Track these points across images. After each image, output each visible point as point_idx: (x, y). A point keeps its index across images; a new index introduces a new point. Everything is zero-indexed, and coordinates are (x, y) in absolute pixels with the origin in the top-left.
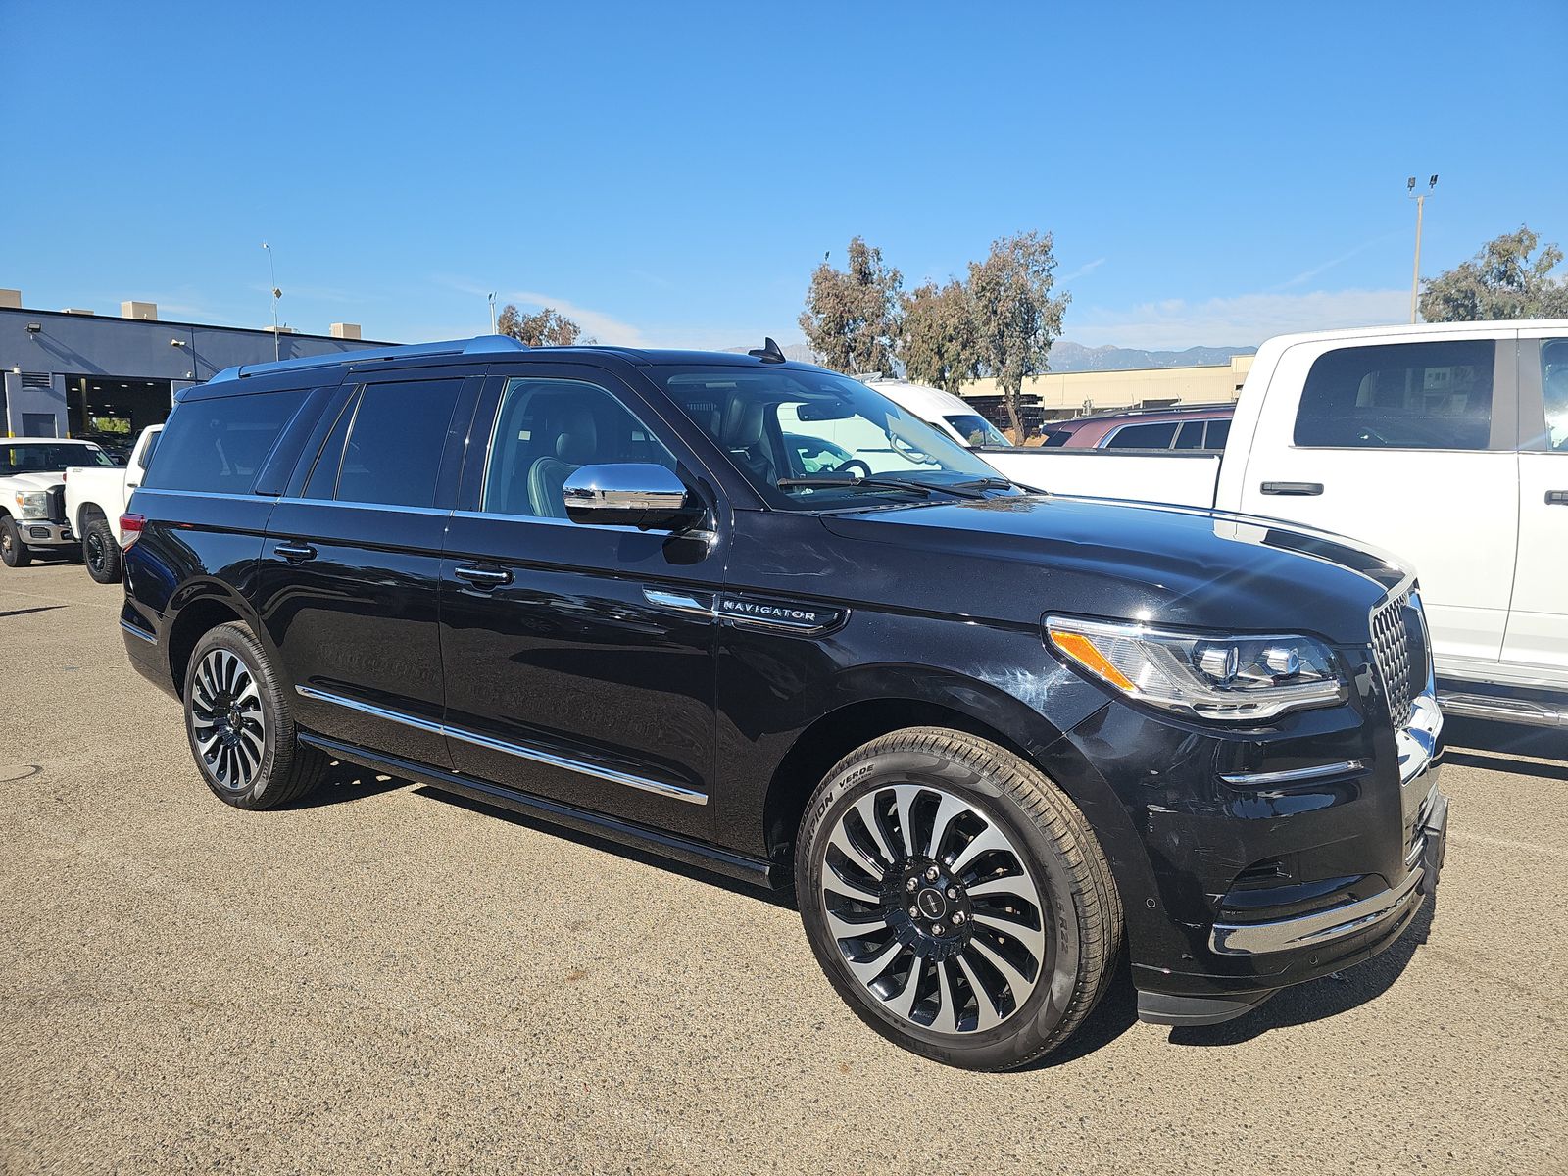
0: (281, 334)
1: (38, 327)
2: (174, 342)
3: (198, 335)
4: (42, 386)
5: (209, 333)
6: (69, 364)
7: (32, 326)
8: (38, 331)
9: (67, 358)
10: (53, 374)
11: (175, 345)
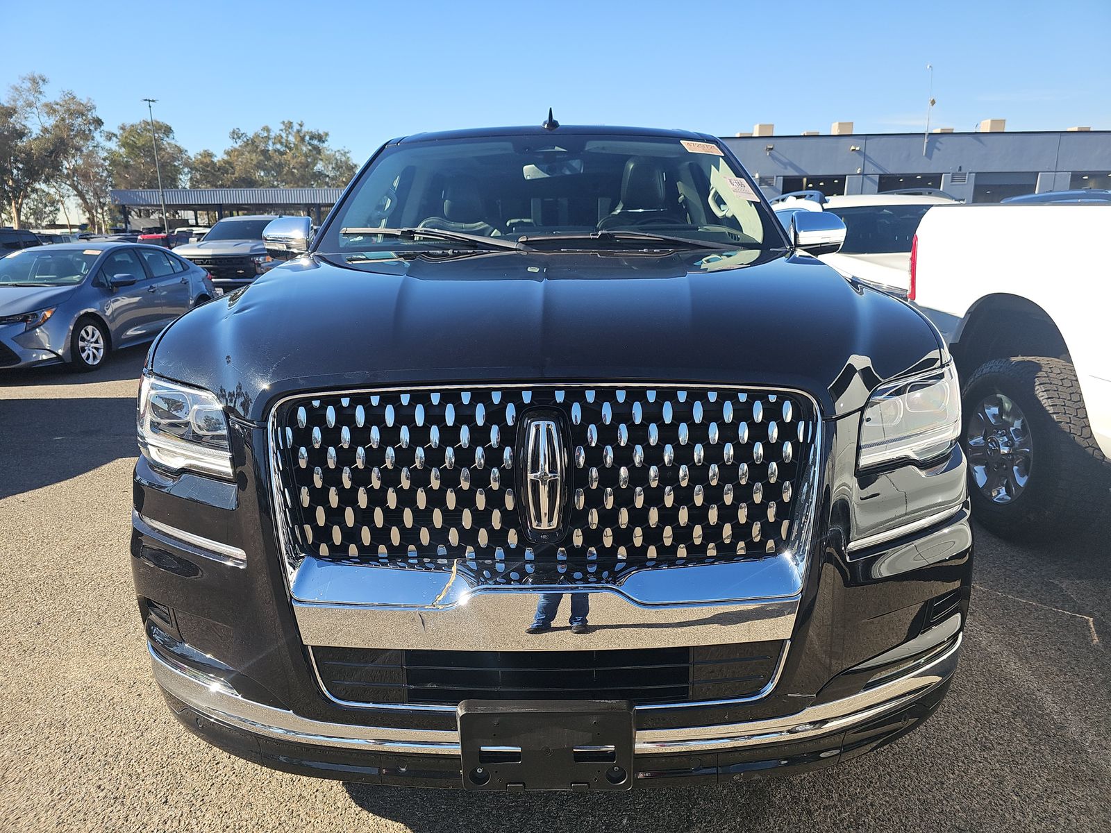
0: (930, 134)
1: (771, 147)
2: (853, 148)
3: (870, 142)
4: (770, 185)
5: (877, 139)
6: (786, 168)
7: (769, 147)
8: (772, 149)
9: (785, 165)
10: (777, 176)
11: (853, 150)
